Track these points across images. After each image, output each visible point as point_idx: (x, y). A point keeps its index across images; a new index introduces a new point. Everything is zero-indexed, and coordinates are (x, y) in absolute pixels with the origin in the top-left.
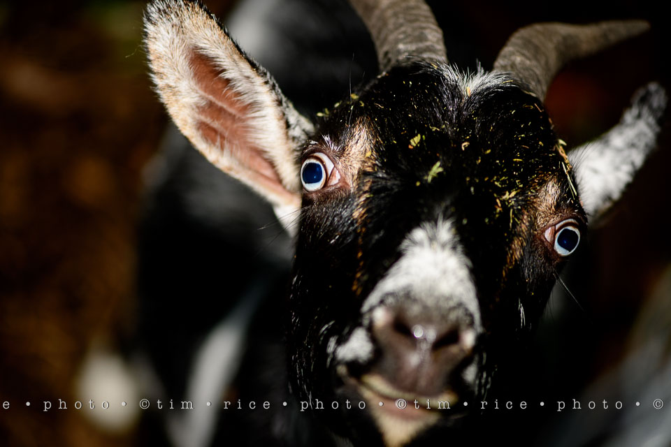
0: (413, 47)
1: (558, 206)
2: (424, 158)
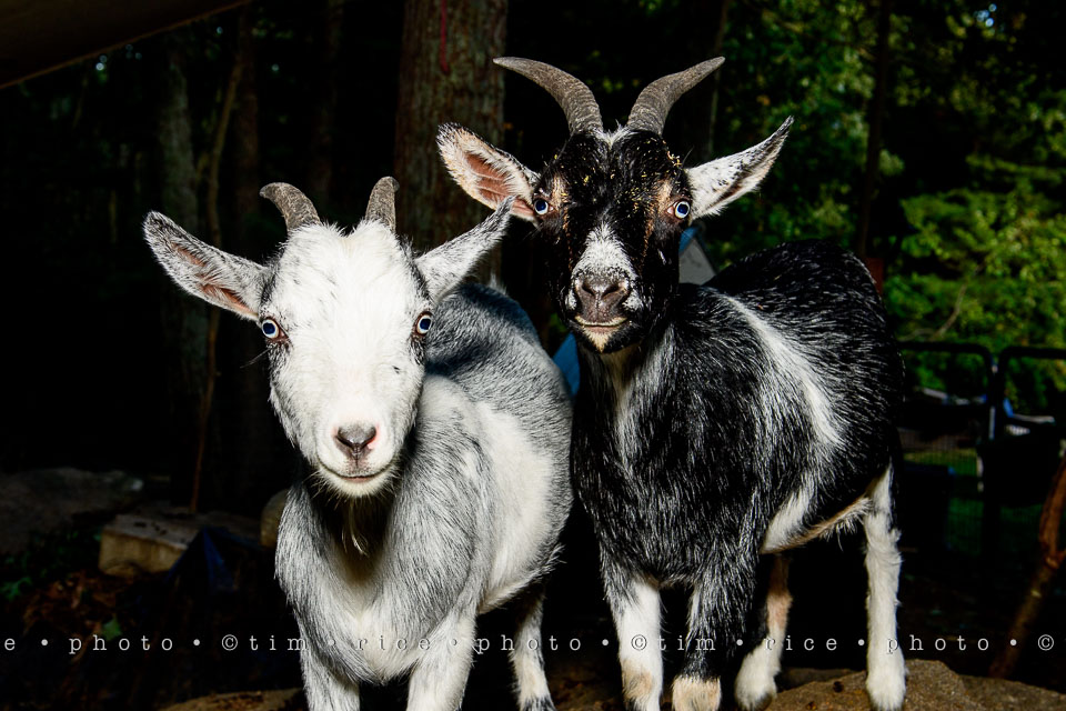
2: (591, 188)
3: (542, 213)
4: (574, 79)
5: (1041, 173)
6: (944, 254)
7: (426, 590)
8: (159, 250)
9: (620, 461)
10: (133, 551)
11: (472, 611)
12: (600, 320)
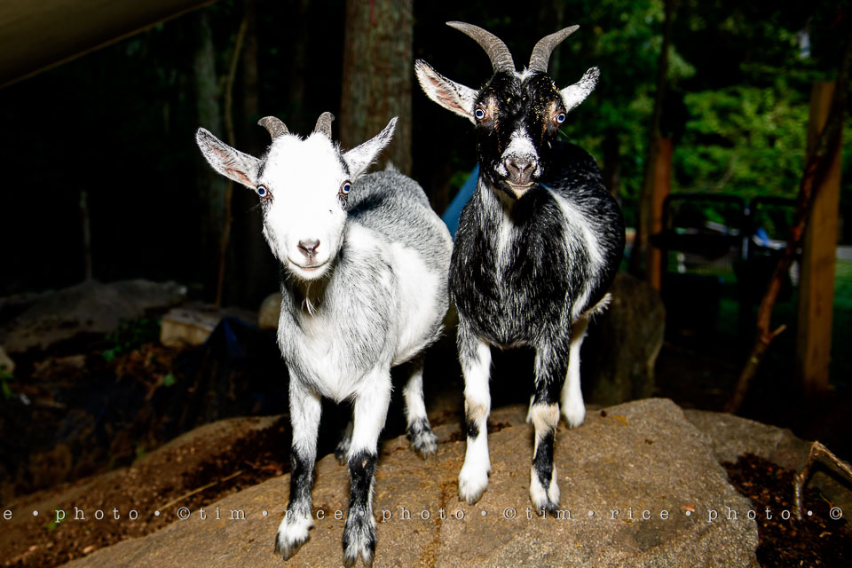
0: (503, 62)
1: (556, 110)
2: (512, 106)
3: (480, 117)
4: (495, 37)
5: (794, 73)
6: (723, 132)
7: (359, 349)
8: (204, 149)
9: (495, 271)
10: (181, 332)
11: (387, 367)
12: (520, 183)
